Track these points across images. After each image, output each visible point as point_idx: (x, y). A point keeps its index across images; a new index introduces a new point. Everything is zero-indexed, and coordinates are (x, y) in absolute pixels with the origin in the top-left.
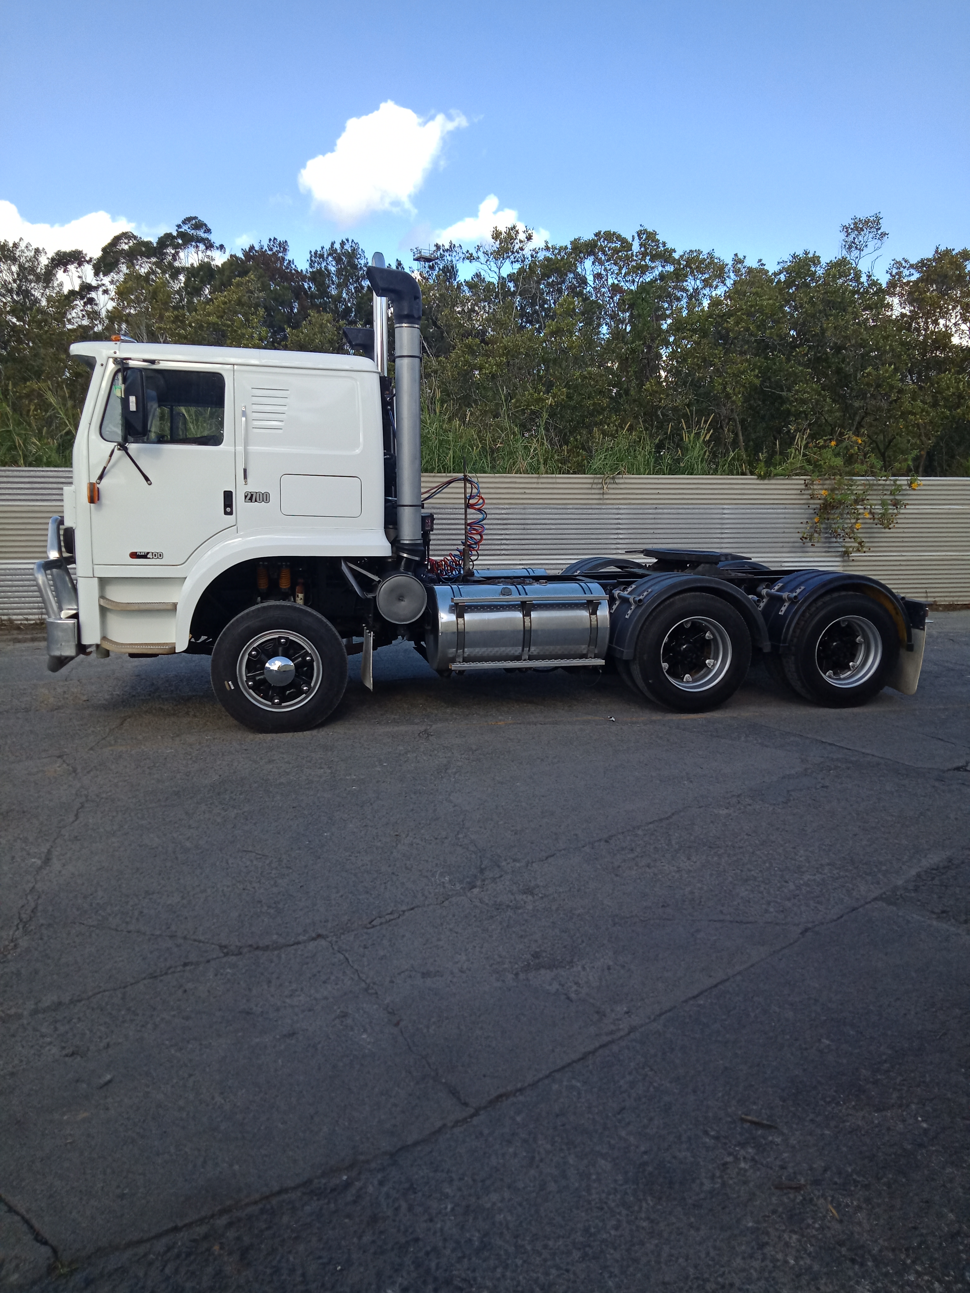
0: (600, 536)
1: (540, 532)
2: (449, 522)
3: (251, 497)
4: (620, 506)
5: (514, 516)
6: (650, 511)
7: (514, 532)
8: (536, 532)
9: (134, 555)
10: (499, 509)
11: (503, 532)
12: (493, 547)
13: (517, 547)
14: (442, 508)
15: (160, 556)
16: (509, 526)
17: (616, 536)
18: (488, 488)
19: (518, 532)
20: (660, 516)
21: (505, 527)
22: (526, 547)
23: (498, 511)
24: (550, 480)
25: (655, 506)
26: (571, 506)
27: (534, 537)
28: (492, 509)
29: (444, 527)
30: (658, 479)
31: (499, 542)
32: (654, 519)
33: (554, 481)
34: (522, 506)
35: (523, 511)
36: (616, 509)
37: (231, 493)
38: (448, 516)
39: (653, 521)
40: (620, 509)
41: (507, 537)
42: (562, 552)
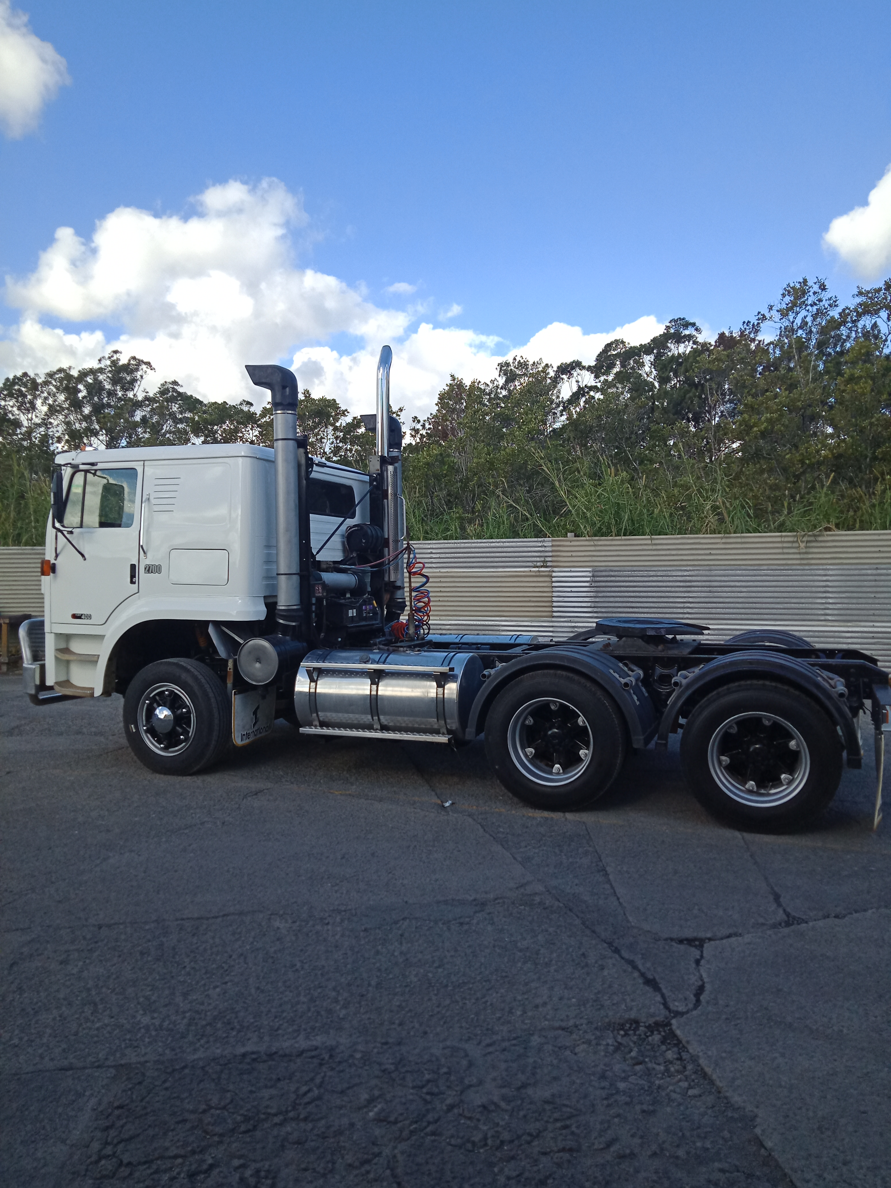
0: (803, 600)
1: (729, 594)
2: (627, 584)
3: (149, 569)
4: (828, 567)
5: (699, 578)
6: (869, 572)
7: (699, 594)
8: (725, 594)
9: (75, 616)
10: (681, 570)
11: (686, 595)
12: (675, 610)
13: (702, 610)
14: (620, 571)
15: (89, 617)
16: (693, 589)
17: (823, 601)
18: (669, 549)
19: (703, 594)
20: (883, 578)
21: (689, 589)
22: (714, 611)
23: (680, 573)
24: (739, 540)
25: (875, 566)
26: (765, 567)
27: (721, 600)
28: (673, 571)
29: (622, 589)
30: (879, 535)
31: (682, 605)
32: (876, 581)
33: (743, 540)
34: (707, 568)
35: (707, 573)
36: (823, 569)
37: (134, 565)
38: (627, 579)
39: (873, 583)
40: (828, 570)
41: (691, 600)
42: (755, 617)
